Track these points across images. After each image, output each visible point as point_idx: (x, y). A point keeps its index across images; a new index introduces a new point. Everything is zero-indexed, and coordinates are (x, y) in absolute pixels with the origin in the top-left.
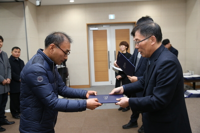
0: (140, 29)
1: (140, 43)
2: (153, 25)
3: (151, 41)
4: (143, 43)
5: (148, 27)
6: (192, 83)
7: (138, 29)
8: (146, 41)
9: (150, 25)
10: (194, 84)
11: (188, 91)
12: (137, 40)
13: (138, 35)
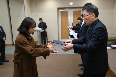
0: (86, 9)
1: (86, 17)
2: (94, 7)
3: (92, 16)
4: (88, 16)
5: (91, 8)
6: (115, 41)
7: (85, 9)
8: (89, 16)
9: (92, 7)
11: (112, 45)
12: (84, 15)
13: (85, 12)
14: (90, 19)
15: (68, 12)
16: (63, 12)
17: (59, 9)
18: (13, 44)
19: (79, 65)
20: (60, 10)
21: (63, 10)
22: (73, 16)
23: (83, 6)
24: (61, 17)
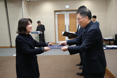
1: (80, 20)
2: (87, 10)
5: (84, 11)
6: (109, 42)
7: (79, 12)
8: (83, 19)
10: (110, 42)
11: (107, 46)
12: (78, 18)
13: (79, 16)
14: (84, 22)
15: (64, 14)
16: (59, 15)
17: (55, 11)
18: (11, 47)
19: (76, 65)
20: (57, 13)
21: (59, 13)
22: (69, 19)
23: (77, 9)
24: (58, 19)
